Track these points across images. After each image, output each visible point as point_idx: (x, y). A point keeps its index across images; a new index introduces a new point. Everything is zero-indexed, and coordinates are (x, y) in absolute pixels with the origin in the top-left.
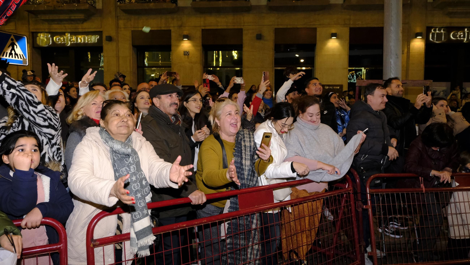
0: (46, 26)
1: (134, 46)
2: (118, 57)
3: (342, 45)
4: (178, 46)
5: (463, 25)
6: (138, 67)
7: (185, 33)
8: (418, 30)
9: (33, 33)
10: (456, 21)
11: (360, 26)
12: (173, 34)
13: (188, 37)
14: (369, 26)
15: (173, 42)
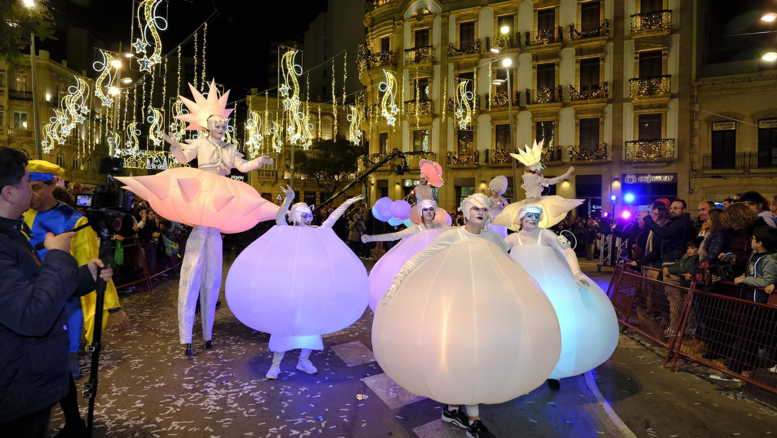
0: (410, 176)
1: (455, 187)
2: (446, 192)
3: (571, 185)
4: (479, 186)
5: (647, 173)
6: (457, 197)
7: (483, 179)
8: (616, 177)
9: (403, 179)
10: (641, 171)
11: (582, 174)
12: (476, 180)
13: (484, 182)
14: (587, 174)
15: (476, 185)
